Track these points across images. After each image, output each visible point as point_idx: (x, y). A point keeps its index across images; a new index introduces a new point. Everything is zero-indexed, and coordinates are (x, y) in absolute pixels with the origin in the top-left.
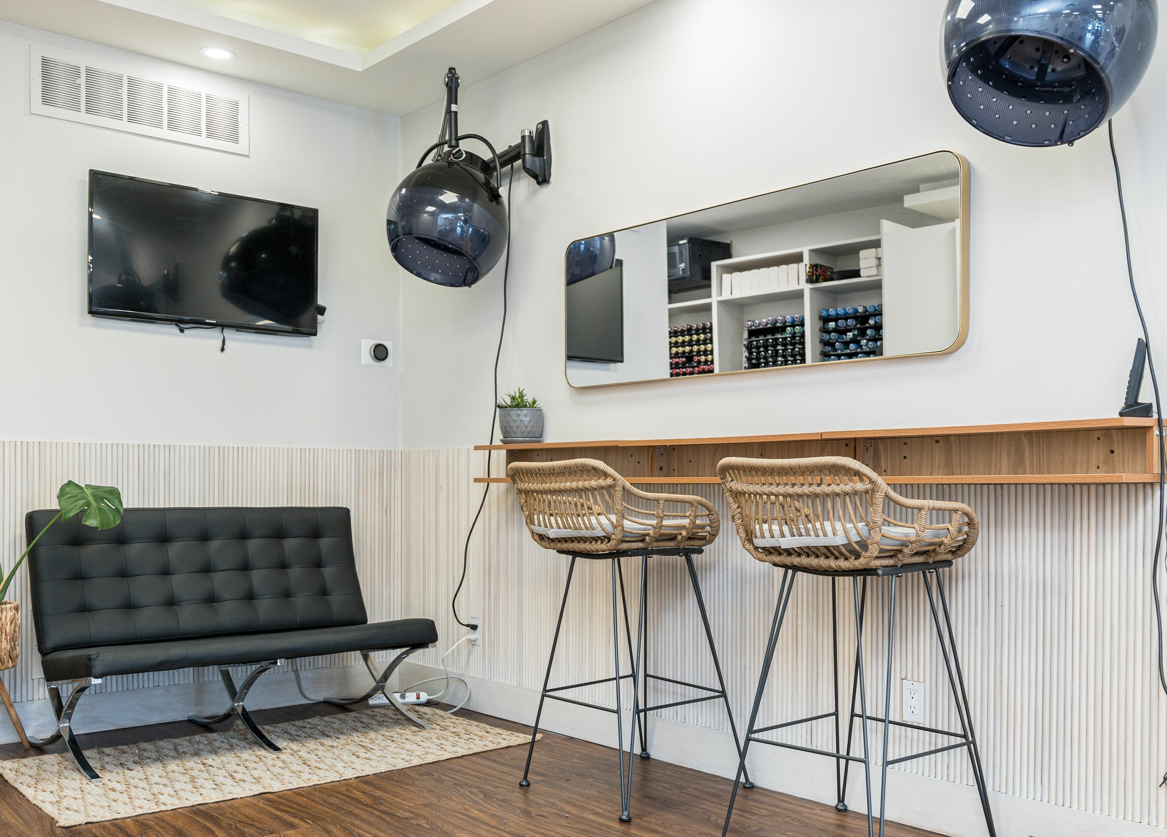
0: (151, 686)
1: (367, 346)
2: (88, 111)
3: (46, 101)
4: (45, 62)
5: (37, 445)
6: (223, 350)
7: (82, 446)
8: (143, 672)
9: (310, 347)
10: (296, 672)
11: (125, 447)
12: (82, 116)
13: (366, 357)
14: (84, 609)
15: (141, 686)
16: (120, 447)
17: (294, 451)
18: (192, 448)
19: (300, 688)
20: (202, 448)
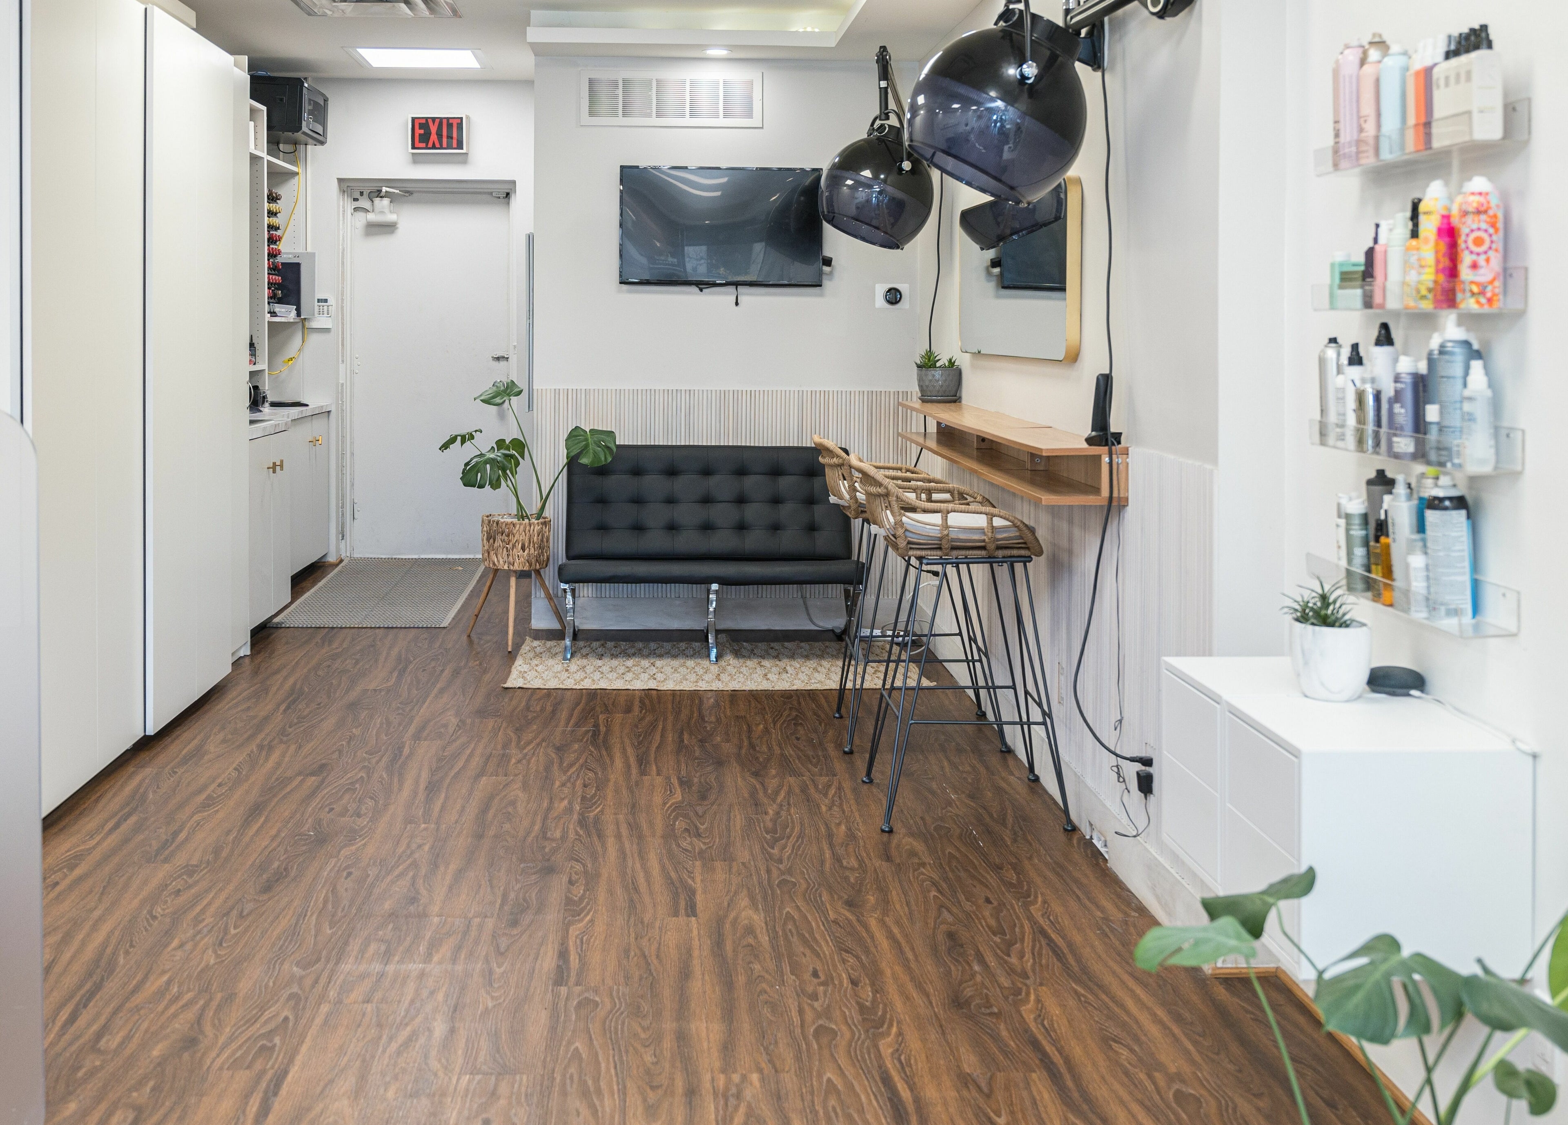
0: (673, 596)
1: (880, 290)
2: (624, 115)
3: (592, 113)
4: (591, 82)
5: (583, 392)
6: (737, 304)
7: (618, 392)
8: (666, 583)
9: (821, 295)
10: (804, 598)
11: (653, 392)
12: (621, 120)
13: (880, 301)
14: (603, 528)
15: (664, 596)
16: (648, 392)
17: (805, 393)
18: (709, 393)
19: (808, 614)
20: (718, 392)
